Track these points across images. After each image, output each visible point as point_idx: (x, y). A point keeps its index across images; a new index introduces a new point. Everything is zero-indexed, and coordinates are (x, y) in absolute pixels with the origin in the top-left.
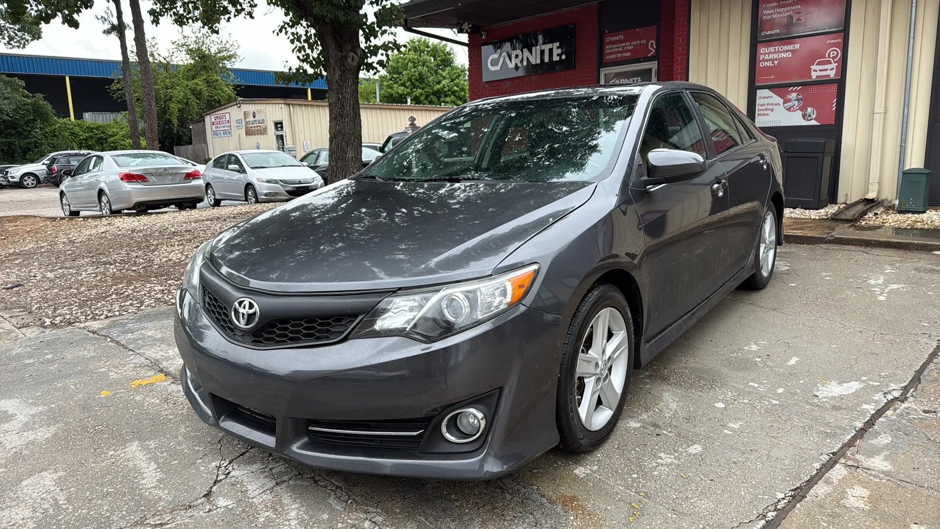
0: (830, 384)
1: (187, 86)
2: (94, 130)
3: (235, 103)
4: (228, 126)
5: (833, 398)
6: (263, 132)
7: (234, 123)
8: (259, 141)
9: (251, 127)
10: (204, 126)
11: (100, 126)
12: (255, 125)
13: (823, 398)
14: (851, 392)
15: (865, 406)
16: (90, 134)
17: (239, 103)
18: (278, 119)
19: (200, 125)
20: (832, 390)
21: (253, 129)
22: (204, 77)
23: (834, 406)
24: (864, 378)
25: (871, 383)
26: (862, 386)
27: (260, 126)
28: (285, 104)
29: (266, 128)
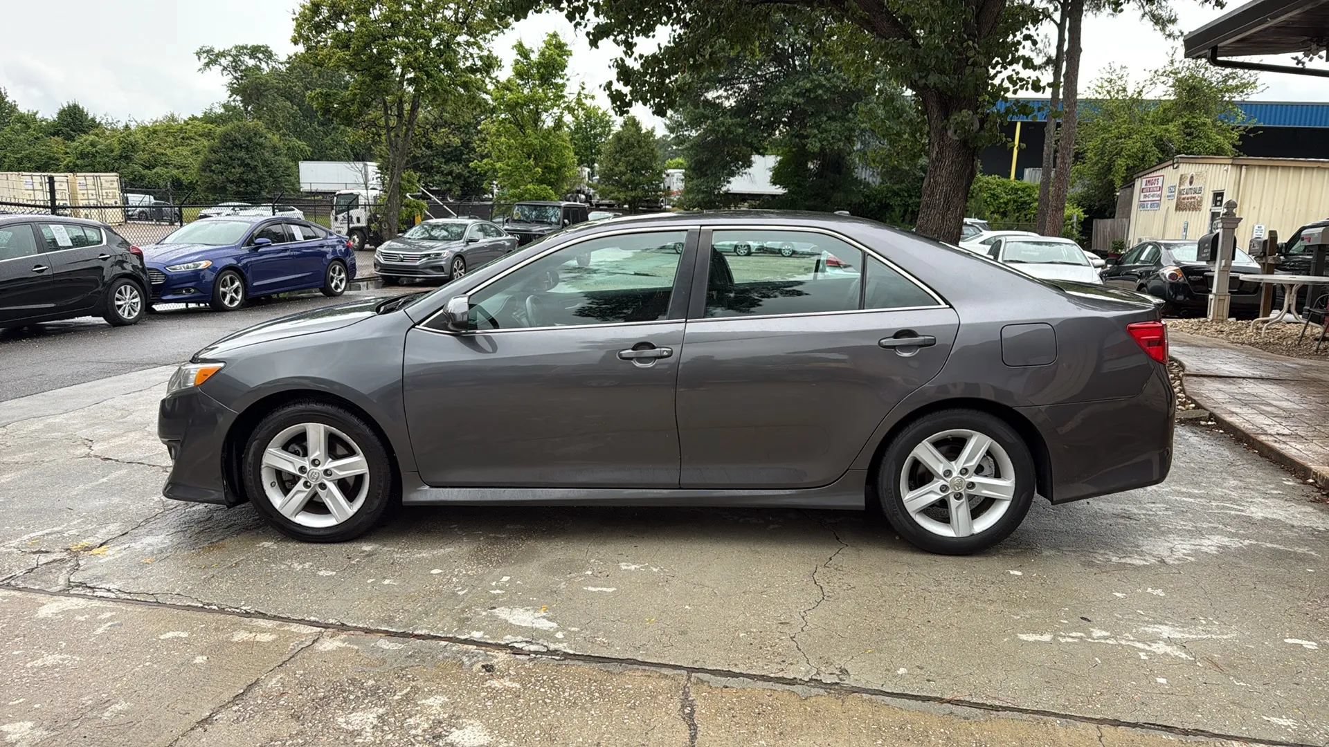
1: (1152, 133)
2: (1019, 192)
3: (1171, 162)
4: (1158, 196)
6: (1196, 207)
7: (1165, 192)
8: (1189, 221)
9: (1184, 199)
10: (1132, 193)
11: (1027, 187)
12: (1189, 196)
16: (1014, 196)
17: (1177, 162)
18: (1218, 188)
19: (1128, 190)
21: (1186, 201)
22: (1185, 120)
27: (1194, 198)
28: (1232, 164)
29: (1200, 203)
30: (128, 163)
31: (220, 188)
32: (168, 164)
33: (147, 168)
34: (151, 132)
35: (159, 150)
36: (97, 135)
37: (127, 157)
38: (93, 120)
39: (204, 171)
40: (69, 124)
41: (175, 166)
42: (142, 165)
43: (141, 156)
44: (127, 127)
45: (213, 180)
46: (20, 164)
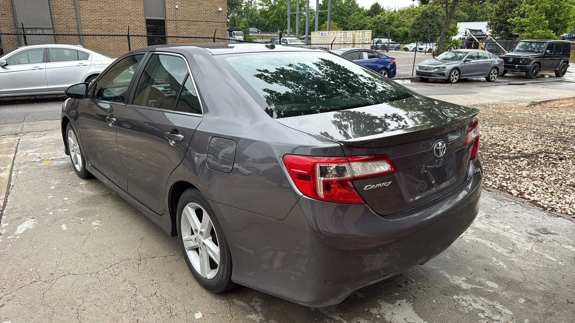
0: (32, 226)
5: (24, 221)
13: (29, 219)
14: (18, 227)
15: (7, 224)
20: (28, 224)
23: (21, 218)
24: (18, 237)
25: (13, 236)
26: (16, 233)
30: (389, 26)
31: (418, 35)
32: (404, 26)
33: (396, 28)
34: (402, 12)
35: (402, 20)
36: (382, 15)
37: (390, 23)
38: (383, 9)
39: (413, 28)
40: (374, 11)
41: (407, 26)
42: (395, 26)
43: (396, 22)
44: (395, 11)
45: (415, 32)
46: (354, 27)
